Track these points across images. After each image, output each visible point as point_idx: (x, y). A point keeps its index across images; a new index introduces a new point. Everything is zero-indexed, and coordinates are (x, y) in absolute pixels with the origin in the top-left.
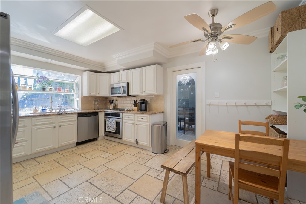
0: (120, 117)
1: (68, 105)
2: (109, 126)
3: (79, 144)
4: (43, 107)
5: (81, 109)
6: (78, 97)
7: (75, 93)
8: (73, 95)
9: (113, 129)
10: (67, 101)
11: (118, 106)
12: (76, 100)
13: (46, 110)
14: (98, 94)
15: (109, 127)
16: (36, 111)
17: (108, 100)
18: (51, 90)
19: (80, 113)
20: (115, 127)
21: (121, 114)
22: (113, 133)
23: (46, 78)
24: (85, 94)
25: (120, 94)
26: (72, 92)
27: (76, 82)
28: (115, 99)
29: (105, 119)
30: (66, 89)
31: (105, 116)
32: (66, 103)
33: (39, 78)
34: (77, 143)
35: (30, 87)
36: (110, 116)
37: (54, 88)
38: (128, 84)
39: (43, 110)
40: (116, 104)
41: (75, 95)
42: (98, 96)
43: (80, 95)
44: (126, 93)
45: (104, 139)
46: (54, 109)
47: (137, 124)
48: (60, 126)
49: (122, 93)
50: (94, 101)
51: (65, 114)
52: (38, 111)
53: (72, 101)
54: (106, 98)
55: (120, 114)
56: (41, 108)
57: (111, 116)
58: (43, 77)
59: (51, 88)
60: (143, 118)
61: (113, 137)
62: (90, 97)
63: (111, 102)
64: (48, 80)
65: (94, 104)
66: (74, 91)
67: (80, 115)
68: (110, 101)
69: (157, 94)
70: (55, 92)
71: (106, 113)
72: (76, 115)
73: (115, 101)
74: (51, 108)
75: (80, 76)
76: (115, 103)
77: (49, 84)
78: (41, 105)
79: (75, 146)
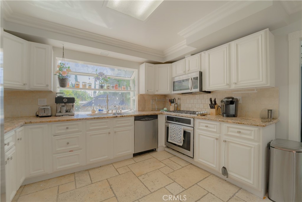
0: (190, 124)
1: (124, 105)
2: (173, 135)
3: (135, 155)
4: (100, 107)
5: (137, 110)
6: (135, 96)
7: (132, 91)
8: (129, 93)
9: (179, 141)
10: (124, 100)
11: (181, 106)
12: (132, 98)
13: (103, 110)
14: (157, 91)
15: (173, 138)
16: (94, 111)
17: (168, 99)
18: (108, 88)
19: (137, 115)
20: (182, 138)
21: (192, 120)
22: (179, 146)
23: (104, 74)
24: (143, 91)
25: (188, 89)
26: (129, 90)
27: (132, 78)
28: (177, 97)
29: (166, 124)
30: (122, 87)
31: (166, 120)
32: (122, 102)
33: (97, 75)
34: (133, 154)
35: (90, 86)
36: (173, 121)
37: (111, 85)
38: (201, 74)
39: (100, 110)
40: (179, 104)
41: (132, 93)
42: (156, 93)
43: (136, 92)
44: (197, 88)
45: (165, 150)
46: (111, 110)
47: (226, 140)
48: (115, 132)
49: (192, 88)
50: (151, 100)
51: (121, 116)
52: (96, 112)
53: (128, 100)
54: (165, 96)
55: (190, 120)
56: (98, 108)
57: (176, 122)
58: (101, 74)
59: (108, 86)
60: (241, 131)
61: (178, 152)
62: (147, 95)
63: (172, 101)
64: (106, 77)
65: (151, 103)
66: (130, 88)
67: (137, 118)
68: (170, 100)
69: (269, 85)
70: (112, 90)
71: (167, 116)
72: (133, 118)
73: (177, 100)
74: (108, 109)
75: (137, 70)
76: (176, 102)
77: (107, 81)
78: (99, 105)
79: (132, 158)
